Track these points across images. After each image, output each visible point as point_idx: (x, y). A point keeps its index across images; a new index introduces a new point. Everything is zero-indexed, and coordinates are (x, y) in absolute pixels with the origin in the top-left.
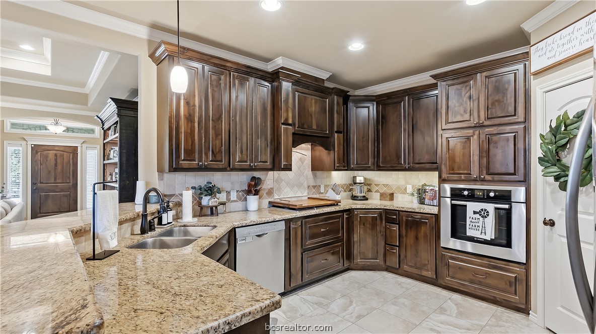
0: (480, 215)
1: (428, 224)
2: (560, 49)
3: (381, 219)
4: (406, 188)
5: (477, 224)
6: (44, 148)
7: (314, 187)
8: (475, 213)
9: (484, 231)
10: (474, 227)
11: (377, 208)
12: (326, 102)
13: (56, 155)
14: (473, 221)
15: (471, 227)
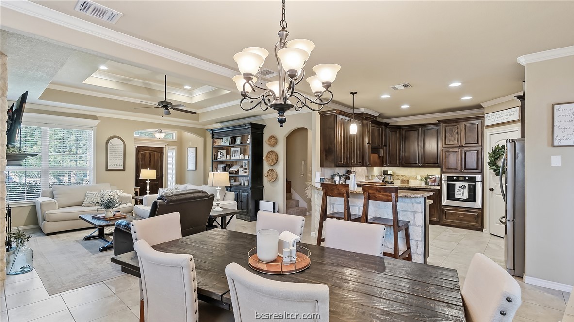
0: (462, 188)
2: (496, 119)
4: (416, 177)
6: (143, 148)
7: (367, 176)
8: (459, 187)
9: (463, 196)
10: (459, 194)
12: (380, 130)
13: (150, 154)
14: (458, 191)
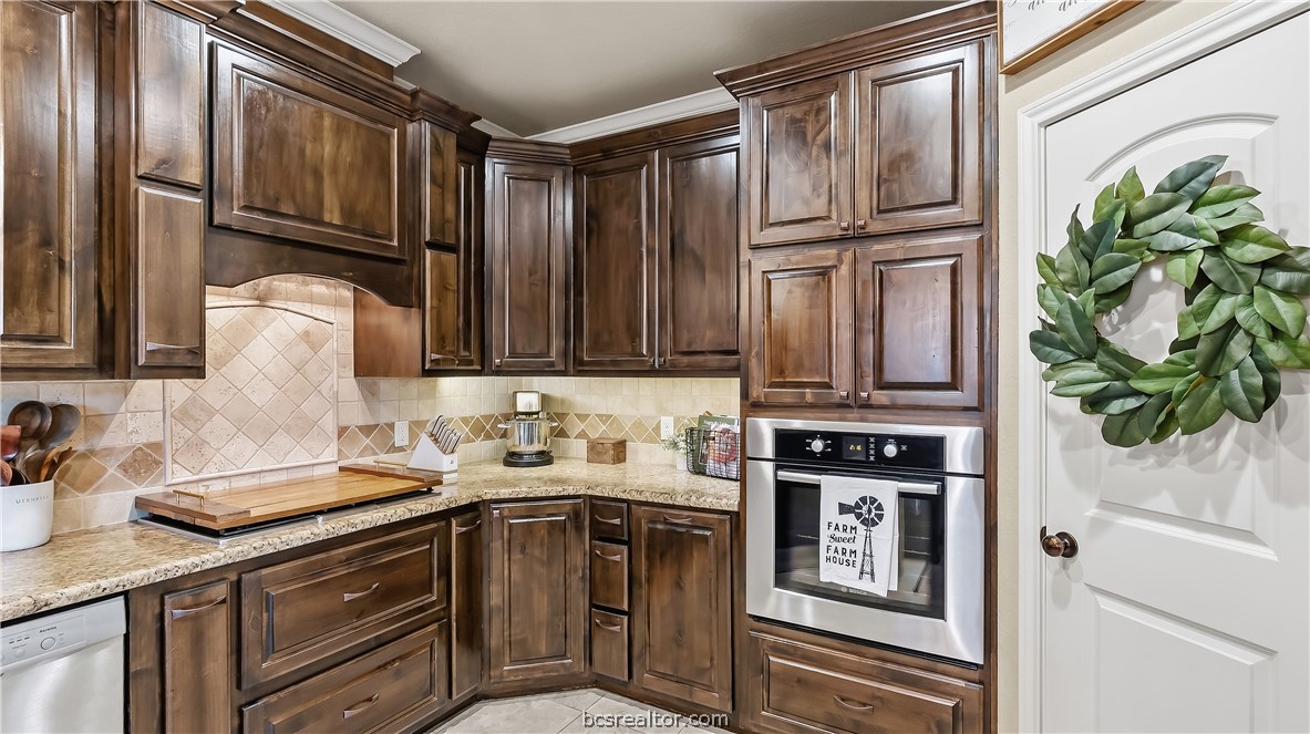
0: (858, 516)
1: (712, 543)
3: (579, 528)
4: (657, 429)
5: (849, 546)
7: (367, 430)
8: (844, 509)
9: (867, 569)
10: (840, 556)
11: (566, 493)
12: (388, 137)
14: (839, 534)
15: (831, 553)
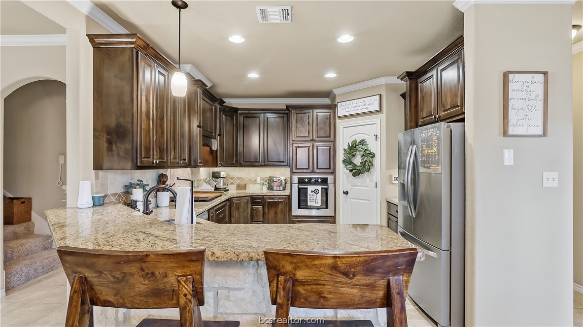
0: (315, 193)
1: (283, 202)
2: (352, 109)
4: (256, 180)
8: (312, 192)
9: (316, 202)
10: (311, 200)
11: (247, 195)
12: (213, 109)
14: (311, 196)
